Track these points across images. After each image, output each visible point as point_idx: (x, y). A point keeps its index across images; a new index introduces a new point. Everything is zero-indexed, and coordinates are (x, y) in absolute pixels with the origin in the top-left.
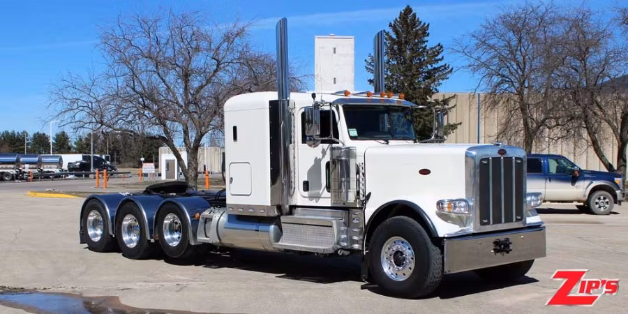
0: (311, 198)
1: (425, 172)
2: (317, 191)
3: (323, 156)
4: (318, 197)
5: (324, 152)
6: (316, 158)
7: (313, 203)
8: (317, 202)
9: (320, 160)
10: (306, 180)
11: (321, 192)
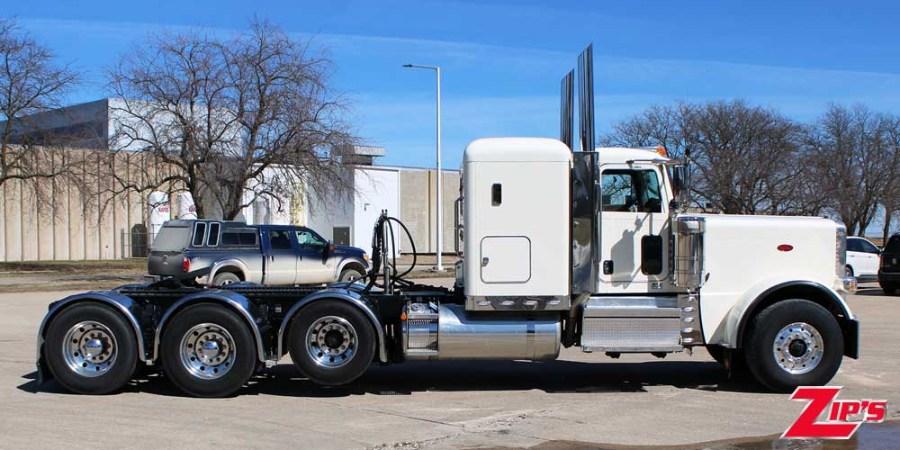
0: (615, 282)
1: (786, 248)
2: (626, 274)
3: (638, 229)
4: (628, 281)
5: (639, 224)
6: (626, 231)
7: (620, 289)
8: (625, 288)
9: (633, 233)
10: (609, 259)
11: (632, 274)
